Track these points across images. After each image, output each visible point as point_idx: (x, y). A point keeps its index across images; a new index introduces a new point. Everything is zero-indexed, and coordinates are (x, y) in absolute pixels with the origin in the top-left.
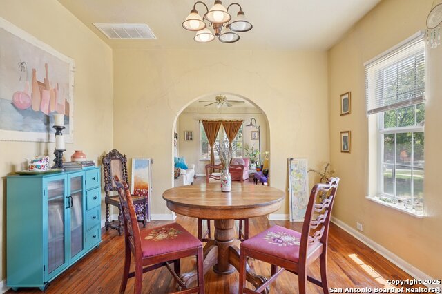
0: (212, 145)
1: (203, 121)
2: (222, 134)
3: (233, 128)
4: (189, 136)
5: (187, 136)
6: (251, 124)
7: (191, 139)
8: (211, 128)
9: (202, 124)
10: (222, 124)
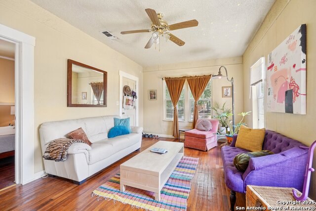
0: (175, 104)
1: (166, 78)
2: (186, 92)
3: (199, 84)
4: (153, 95)
5: (151, 95)
6: (220, 74)
7: (154, 98)
8: (174, 85)
9: (164, 81)
10: (186, 79)
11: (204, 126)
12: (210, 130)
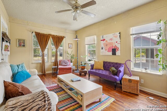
5: (20, 43)
7: (24, 46)
10: (51, 36)
11: (65, 63)
12: (69, 65)
